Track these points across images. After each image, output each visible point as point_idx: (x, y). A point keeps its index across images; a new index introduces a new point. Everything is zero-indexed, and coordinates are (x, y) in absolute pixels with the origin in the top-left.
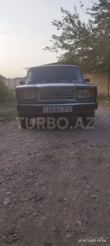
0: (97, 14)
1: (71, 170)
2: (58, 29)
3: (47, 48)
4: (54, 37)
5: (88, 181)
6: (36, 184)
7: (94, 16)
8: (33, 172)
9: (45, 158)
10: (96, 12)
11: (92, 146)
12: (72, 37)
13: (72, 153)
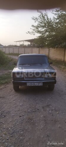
0: (58, 14)
1: (41, 130)
2: (35, 22)
3: (28, 32)
4: (33, 26)
5: (49, 138)
6: (25, 140)
7: (57, 15)
8: (23, 131)
9: (28, 120)
10: (58, 13)
11: (52, 110)
12: (43, 27)
13: (42, 116)
